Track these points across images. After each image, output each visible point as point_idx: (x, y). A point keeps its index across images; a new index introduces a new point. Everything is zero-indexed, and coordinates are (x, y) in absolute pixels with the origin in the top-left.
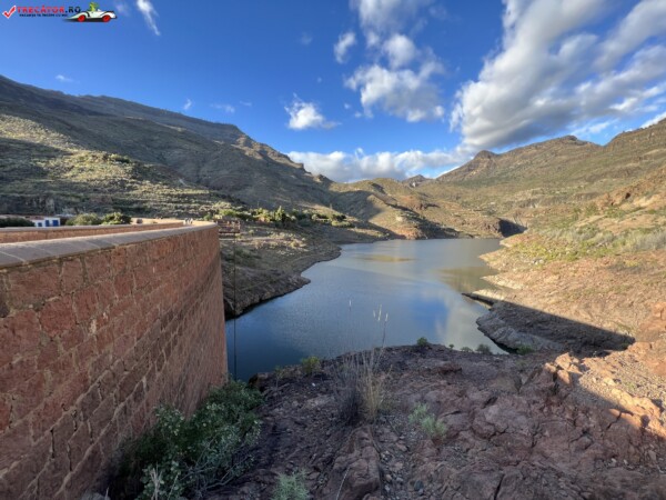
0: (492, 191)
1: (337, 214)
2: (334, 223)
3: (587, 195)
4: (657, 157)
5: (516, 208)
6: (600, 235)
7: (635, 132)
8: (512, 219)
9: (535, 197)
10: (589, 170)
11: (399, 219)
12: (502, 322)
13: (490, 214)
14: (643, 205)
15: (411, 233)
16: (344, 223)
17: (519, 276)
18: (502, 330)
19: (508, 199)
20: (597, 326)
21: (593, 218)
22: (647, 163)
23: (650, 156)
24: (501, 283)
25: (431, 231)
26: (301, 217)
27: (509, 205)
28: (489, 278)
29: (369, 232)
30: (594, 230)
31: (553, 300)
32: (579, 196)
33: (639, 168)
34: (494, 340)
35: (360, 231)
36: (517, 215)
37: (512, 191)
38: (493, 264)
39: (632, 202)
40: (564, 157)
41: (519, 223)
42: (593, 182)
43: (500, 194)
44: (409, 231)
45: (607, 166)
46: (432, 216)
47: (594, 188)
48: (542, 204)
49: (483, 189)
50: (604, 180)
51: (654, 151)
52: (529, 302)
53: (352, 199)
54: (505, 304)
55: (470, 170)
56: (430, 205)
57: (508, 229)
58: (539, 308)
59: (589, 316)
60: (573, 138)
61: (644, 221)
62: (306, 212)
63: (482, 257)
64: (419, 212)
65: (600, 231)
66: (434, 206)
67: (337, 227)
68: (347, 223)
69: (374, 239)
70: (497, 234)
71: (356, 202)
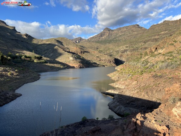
0: (111, 46)
1: (37, 56)
2: (35, 61)
3: (144, 48)
4: (163, 34)
5: (120, 53)
6: (149, 64)
7: (157, 25)
8: (119, 58)
9: (127, 49)
10: (144, 38)
11: (71, 58)
12: (118, 104)
13: (111, 56)
14: (161, 52)
15: (77, 65)
16: (41, 61)
17: (123, 82)
18: (118, 107)
19: (118, 50)
20: (151, 100)
21: (147, 57)
24: (117, 86)
25: (86, 64)
26: (14, 57)
27: (117, 52)
28: (112, 84)
29: (56, 65)
30: (147, 62)
31: (136, 92)
32: (142, 48)
34: (115, 113)
35: (51, 65)
36: (121, 56)
37: (118, 46)
38: (113, 78)
39: (158, 51)
40: (136, 33)
41: (122, 60)
42: (146, 43)
43: (114, 47)
44: (76, 64)
45: (149, 37)
46: (86, 57)
47: (146, 45)
48: (130, 52)
49: (107, 45)
50: (149, 42)
52: (128, 93)
53: (46, 48)
54: (119, 95)
55: (102, 36)
56: (85, 52)
57: (118, 62)
58: (131, 95)
59: (148, 97)
60: (138, 25)
61: (161, 58)
62: (17, 54)
63: (108, 75)
64: (80, 55)
65: (149, 62)
66: (87, 52)
67: (37, 63)
68: (43, 61)
69: (59, 69)
70: (114, 65)
71: (48, 49)
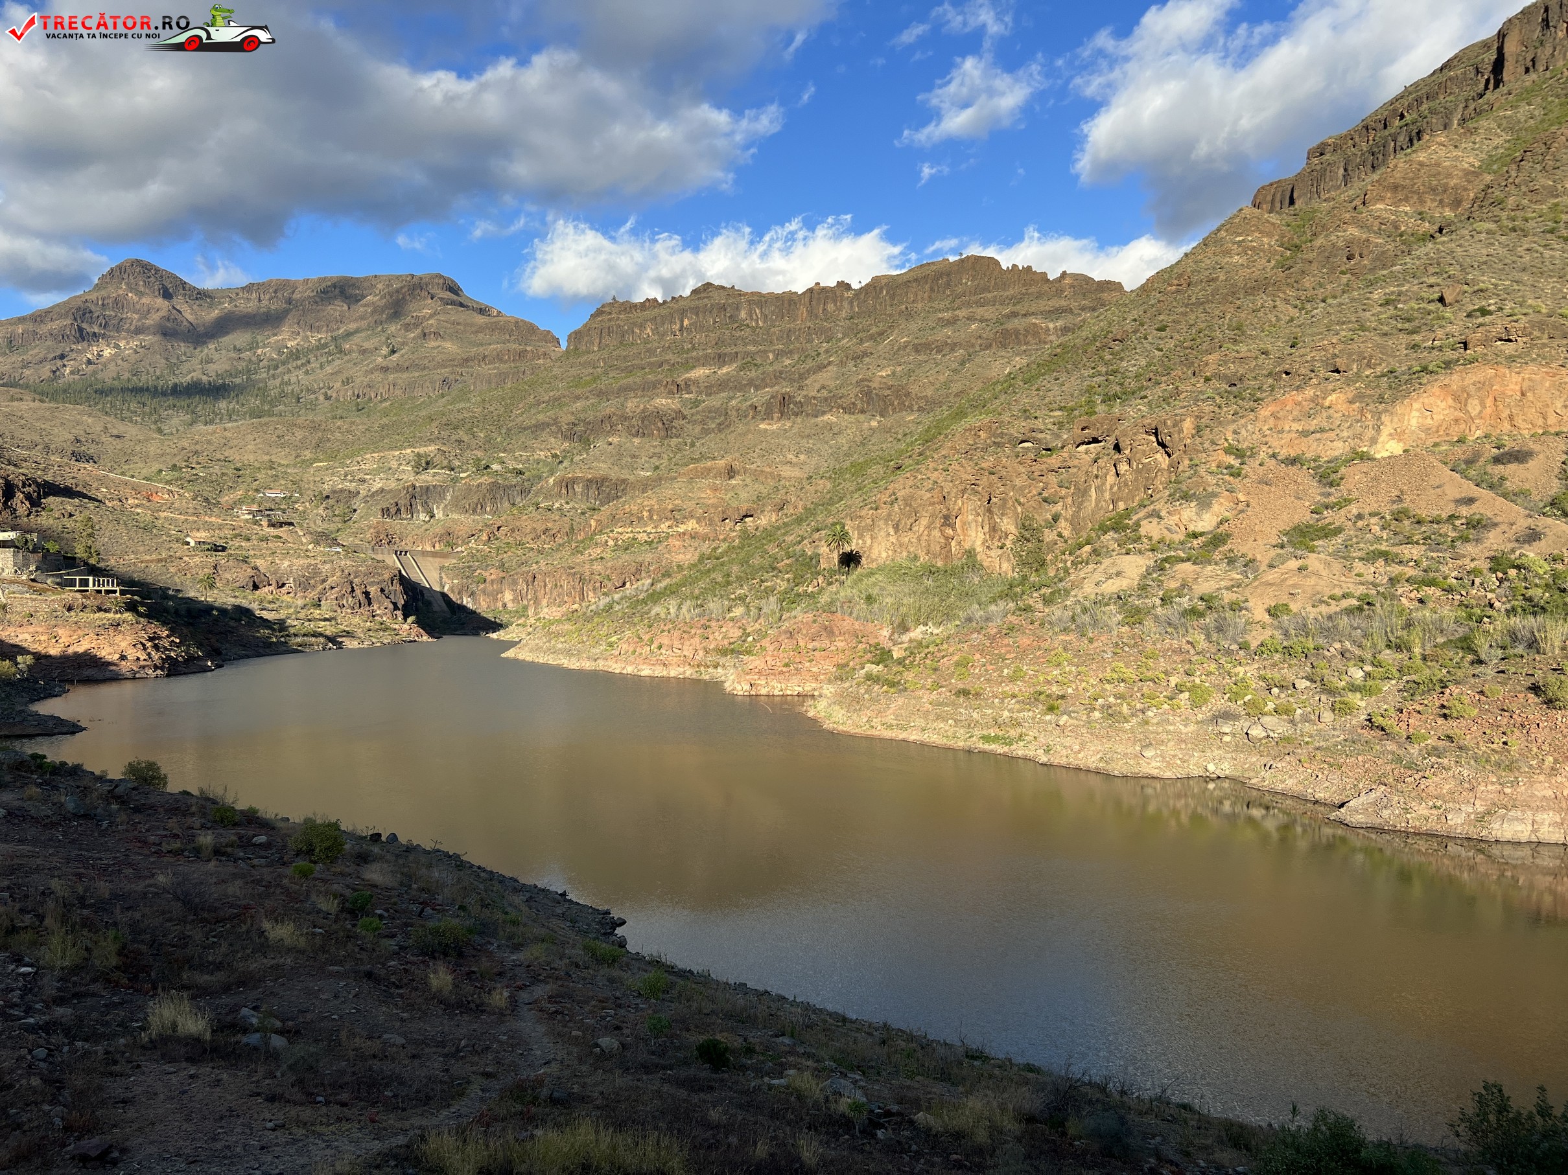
3: (589, 483)
4: (710, 388)
5: (368, 520)
22: (696, 403)
23: (696, 382)
27: (339, 502)
33: (680, 415)
37: (335, 450)
42: (586, 443)
48: (456, 505)
51: (700, 373)
70: (407, 628)
